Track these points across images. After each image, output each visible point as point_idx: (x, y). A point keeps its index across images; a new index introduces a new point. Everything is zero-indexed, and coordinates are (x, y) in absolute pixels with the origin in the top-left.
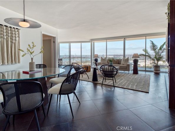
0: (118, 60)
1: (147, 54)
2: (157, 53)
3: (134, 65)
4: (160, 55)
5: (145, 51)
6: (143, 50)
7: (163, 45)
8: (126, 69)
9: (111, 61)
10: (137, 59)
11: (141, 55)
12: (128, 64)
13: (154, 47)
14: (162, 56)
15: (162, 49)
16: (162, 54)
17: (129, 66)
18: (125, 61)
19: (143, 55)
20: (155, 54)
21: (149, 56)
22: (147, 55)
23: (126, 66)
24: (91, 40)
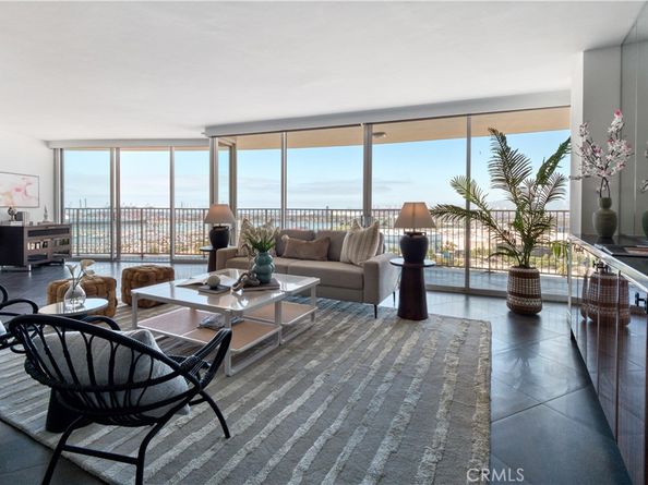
0: (329, 239)
1: (473, 207)
2: (523, 203)
3: (404, 268)
4: (542, 212)
5: (466, 187)
6: (455, 185)
7: (556, 158)
8: (363, 288)
9: (262, 248)
10: (423, 231)
11: (442, 213)
12: (374, 259)
13: (508, 167)
14: (551, 218)
15: (550, 180)
16: (548, 207)
17: (374, 271)
18: (359, 244)
19: (455, 210)
20: (515, 207)
21: (483, 218)
22: (474, 212)
23: (363, 276)
24: (209, 128)
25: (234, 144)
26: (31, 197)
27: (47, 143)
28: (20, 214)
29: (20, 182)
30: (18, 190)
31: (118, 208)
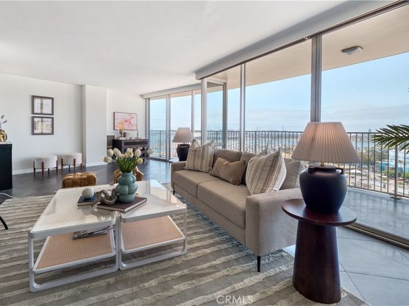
0: (244, 162)
8: (244, 228)
23: (244, 213)
24: (198, 72)
25: (225, 83)
26: (132, 125)
27: (142, 96)
28: (125, 133)
29: (128, 117)
30: (126, 121)
31: (170, 131)
